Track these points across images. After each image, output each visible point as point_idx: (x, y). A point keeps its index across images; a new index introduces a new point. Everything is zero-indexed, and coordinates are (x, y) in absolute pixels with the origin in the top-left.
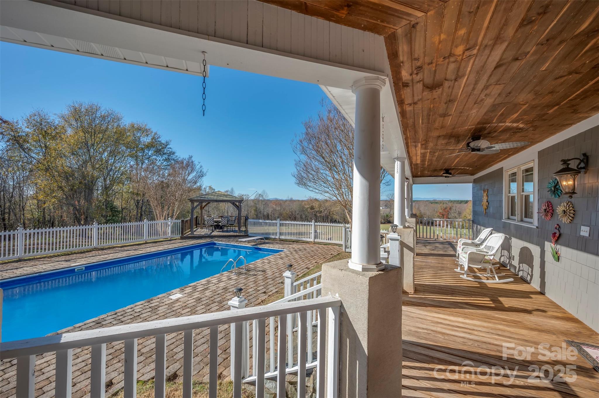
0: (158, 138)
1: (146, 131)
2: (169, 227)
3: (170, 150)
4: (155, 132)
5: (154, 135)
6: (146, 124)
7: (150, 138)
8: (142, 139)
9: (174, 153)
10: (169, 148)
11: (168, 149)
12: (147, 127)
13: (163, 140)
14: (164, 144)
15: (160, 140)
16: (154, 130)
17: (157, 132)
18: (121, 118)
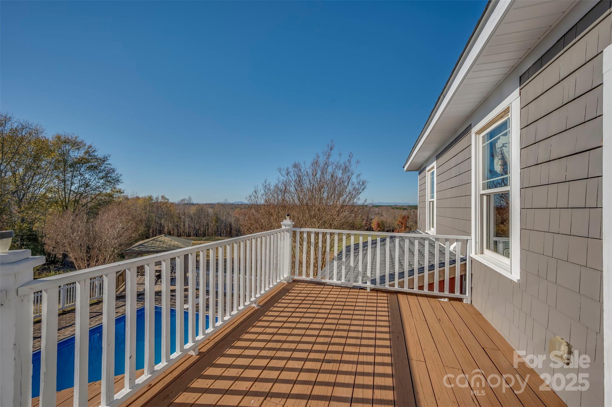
0: (93, 152)
1: (76, 145)
2: (96, 289)
3: (109, 166)
4: (89, 145)
5: (88, 148)
6: (76, 136)
7: (83, 152)
8: (71, 154)
9: (114, 171)
10: (107, 164)
11: (107, 166)
12: (79, 140)
13: (100, 154)
14: (101, 160)
15: (96, 154)
16: (88, 143)
17: (92, 145)
18: (41, 130)
